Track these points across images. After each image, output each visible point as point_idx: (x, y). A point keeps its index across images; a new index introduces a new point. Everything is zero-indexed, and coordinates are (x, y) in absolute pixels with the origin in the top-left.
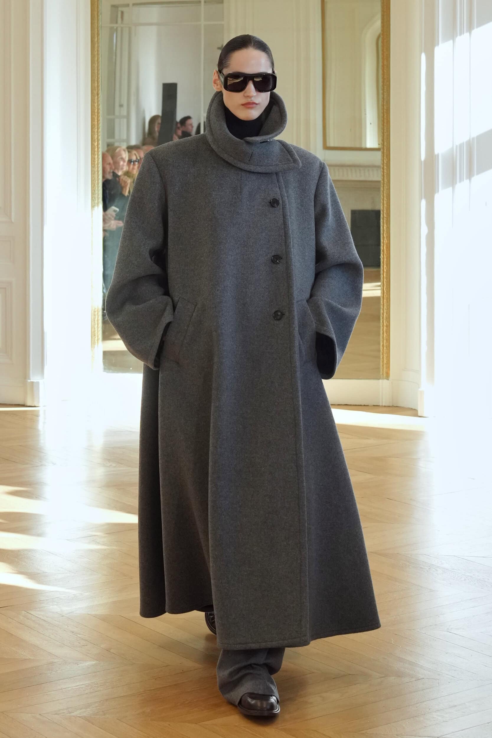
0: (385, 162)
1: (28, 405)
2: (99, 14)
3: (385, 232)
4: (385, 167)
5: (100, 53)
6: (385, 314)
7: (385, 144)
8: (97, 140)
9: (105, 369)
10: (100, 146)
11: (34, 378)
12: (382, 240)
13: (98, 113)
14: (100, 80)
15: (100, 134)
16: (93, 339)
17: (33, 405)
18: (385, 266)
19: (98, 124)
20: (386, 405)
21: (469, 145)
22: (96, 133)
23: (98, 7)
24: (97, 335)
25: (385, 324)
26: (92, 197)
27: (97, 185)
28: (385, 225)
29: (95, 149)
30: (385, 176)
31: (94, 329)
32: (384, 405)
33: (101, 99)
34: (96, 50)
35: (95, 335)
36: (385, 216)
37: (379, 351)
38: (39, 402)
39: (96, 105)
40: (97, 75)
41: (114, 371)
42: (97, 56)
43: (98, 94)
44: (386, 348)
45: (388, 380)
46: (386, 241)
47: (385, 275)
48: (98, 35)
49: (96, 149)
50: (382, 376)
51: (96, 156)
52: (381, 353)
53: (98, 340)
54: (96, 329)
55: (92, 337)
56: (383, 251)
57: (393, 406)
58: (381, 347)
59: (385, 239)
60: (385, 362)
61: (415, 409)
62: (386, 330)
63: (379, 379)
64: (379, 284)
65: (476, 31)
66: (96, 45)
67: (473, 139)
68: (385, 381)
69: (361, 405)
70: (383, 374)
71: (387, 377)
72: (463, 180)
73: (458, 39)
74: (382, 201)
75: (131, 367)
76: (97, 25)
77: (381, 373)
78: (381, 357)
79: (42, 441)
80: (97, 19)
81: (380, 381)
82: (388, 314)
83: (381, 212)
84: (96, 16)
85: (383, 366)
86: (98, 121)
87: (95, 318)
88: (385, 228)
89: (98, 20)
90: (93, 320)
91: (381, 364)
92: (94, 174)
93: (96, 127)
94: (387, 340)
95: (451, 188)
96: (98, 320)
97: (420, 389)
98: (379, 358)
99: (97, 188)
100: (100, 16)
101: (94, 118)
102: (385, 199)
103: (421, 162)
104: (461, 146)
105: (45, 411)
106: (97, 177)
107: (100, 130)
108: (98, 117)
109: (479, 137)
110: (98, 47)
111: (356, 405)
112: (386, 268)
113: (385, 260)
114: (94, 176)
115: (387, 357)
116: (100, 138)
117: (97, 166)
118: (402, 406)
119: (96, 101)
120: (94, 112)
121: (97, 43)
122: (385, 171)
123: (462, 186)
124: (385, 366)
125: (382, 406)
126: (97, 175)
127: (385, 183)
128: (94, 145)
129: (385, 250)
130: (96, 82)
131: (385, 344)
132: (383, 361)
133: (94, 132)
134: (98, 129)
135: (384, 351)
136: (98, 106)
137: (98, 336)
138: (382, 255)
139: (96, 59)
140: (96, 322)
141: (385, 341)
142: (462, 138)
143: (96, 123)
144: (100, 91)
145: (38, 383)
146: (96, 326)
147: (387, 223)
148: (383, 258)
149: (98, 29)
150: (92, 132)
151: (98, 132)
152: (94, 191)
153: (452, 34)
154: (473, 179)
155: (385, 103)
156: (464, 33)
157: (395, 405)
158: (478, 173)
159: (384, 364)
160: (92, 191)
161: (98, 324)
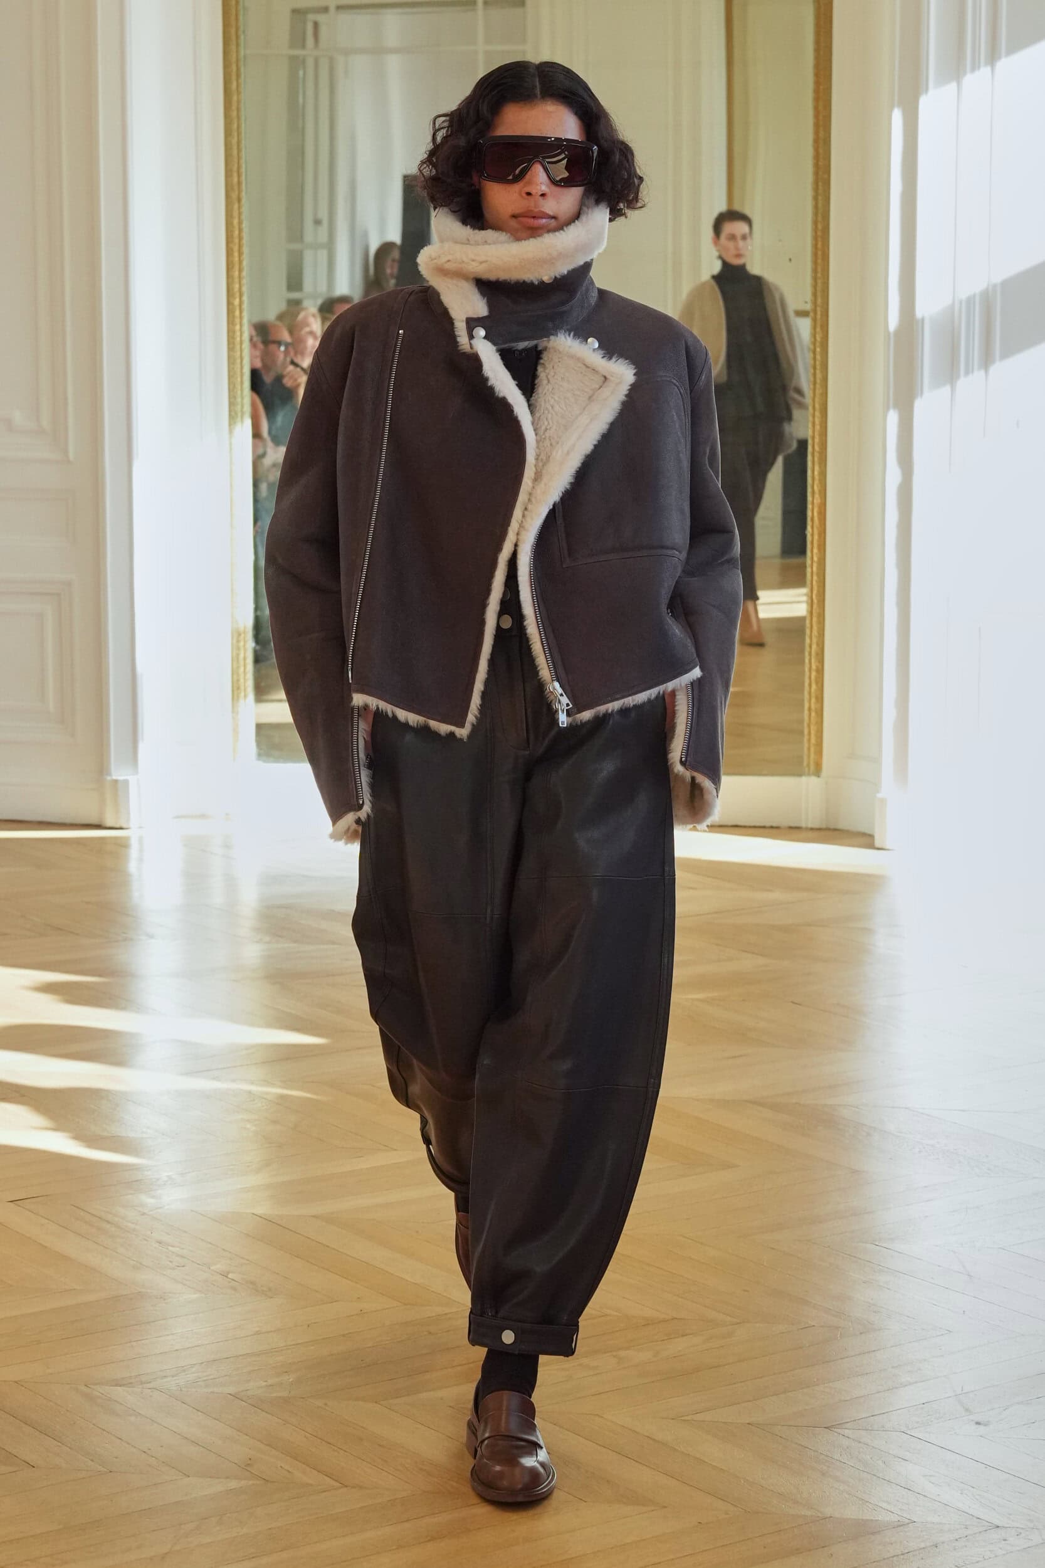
0: (818, 339)
1: (109, 824)
2: (240, 32)
3: (816, 482)
4: (818, 350)
5: (242, 113)
6: (814, 647)
7: (819, 301)
8: (237, 295)
9: (260, 756)
10: (245, 306)
11: (118, 773)
12: (809, 498)
13: (240, 238)
14: (243, 170)
15: (244, 281)
16: (235, 697)
17: (118, 826)
18: (815, 551)
19: (240, 262)
20: (814, 825)
21: (987, 299)
22: (237, 280)
23: (237, 19)
24: (242, 688)
25: (814, 667)
26: (230, 411)
27: (239, 388)
28: (817, 468)
30: (818, 367)
31: (238, 675)
32: (810, 826)
33: (245, 209)
34: (234, 107)
35: (238, 688)
36: (817, 448)
37: (801, 721)
38: (128, 820)
39: (236, 222)
40: (236, 161)
41: (278, 759)
42: (235, 121)
43: (239, 200)
44: (816, 712)
45: (819, 777)
46: (817, 500)
47: (815, 569)
48: (238, 76)
49: (237, 313)
50: (807, 769)
51: (238, 327)
52: (806, 725)
53: (245, 696)
54: (242, 677)
55: (233, 691)
56: (812, 520)
57: (828, 829)
58: (806, 712)
59: (817, 496)
60: (813, 741)
61: (869, 836)
63: (800, 775)
64: (804, 591)
65: (1004, 63)
66: (235, 98)
67: (995, 286)
68: (813, 780)
69: (764, 827)
70: (808, 765)
71: (818, 772)
72: (973, 372)
73: (969, 79)
74: (811, 419)
76: (234, 55)
77: (805, 764)
78: (806, 732)
79: (136, 894)
80: (234, 42)
81: (804, 779)
82: (821, 647)
83: (810, 442)
84: (234, 38)
85: (809, 749)
86: (240, 254)
87: (238, 655)
88: (816, 473)
89: (238, 45)
90: (235, 659)
91: (806, 745)
92: (233, 364)
93: (237, 267)
94: (817, 698)
95: (948, 388)
96: (245, 659)
97: (879, 795)
98: (802, 733)
99: (239, 392)
100: (242, 37)
101: (232, 250)
102: (817, 414)
103: (889, 333)
104: (970, 300)
105: (141, 839)
106: (239, 370)
107: (244, 274)
108: (240, 247)
109: (1005, 284)
110: (239, 102)
111: (755, 827)
112: (816, 554)
113: (816, 537)
114: (233, 368)
115: (817, 730)
116: (244, 289)
117: (238, 347)
118: (846, 828)
119: (236, 214)
120: (232, 236)
121: (236, 93)
122: (818, 357)
123: (970, 383)
124: (812, 749)
125: (807, 828)
126: (239, 366)
127: (818, 381)
128: (233, 304)
129: (816, 519)
130: (235, 175)
131: (813, 707)
132: (809, 740)
133: (233, 277)
134: (240, 271)
135: (812, 719)
136: (240, 223)
137: (245, 690)
138: (809, 528)
139: (235, 126)
140: (242, 663)
142: (973, 285)
143: (236, 259)
144: (243, 194)
145: (126, 782)
146: (242, 669)
147: (820, 464)
148: (812, 535)
149: (237, 66)
150: (229, 276)
151: (240, 277)
152: (235, 397)
153: (956, 69)
154: (994, 369)
155: (820, 219)
156: (979, 68)
157: (832, 827)
158: (1005, 355)
159: (812, 745)
160: (230, 398)
161: (245, 666)
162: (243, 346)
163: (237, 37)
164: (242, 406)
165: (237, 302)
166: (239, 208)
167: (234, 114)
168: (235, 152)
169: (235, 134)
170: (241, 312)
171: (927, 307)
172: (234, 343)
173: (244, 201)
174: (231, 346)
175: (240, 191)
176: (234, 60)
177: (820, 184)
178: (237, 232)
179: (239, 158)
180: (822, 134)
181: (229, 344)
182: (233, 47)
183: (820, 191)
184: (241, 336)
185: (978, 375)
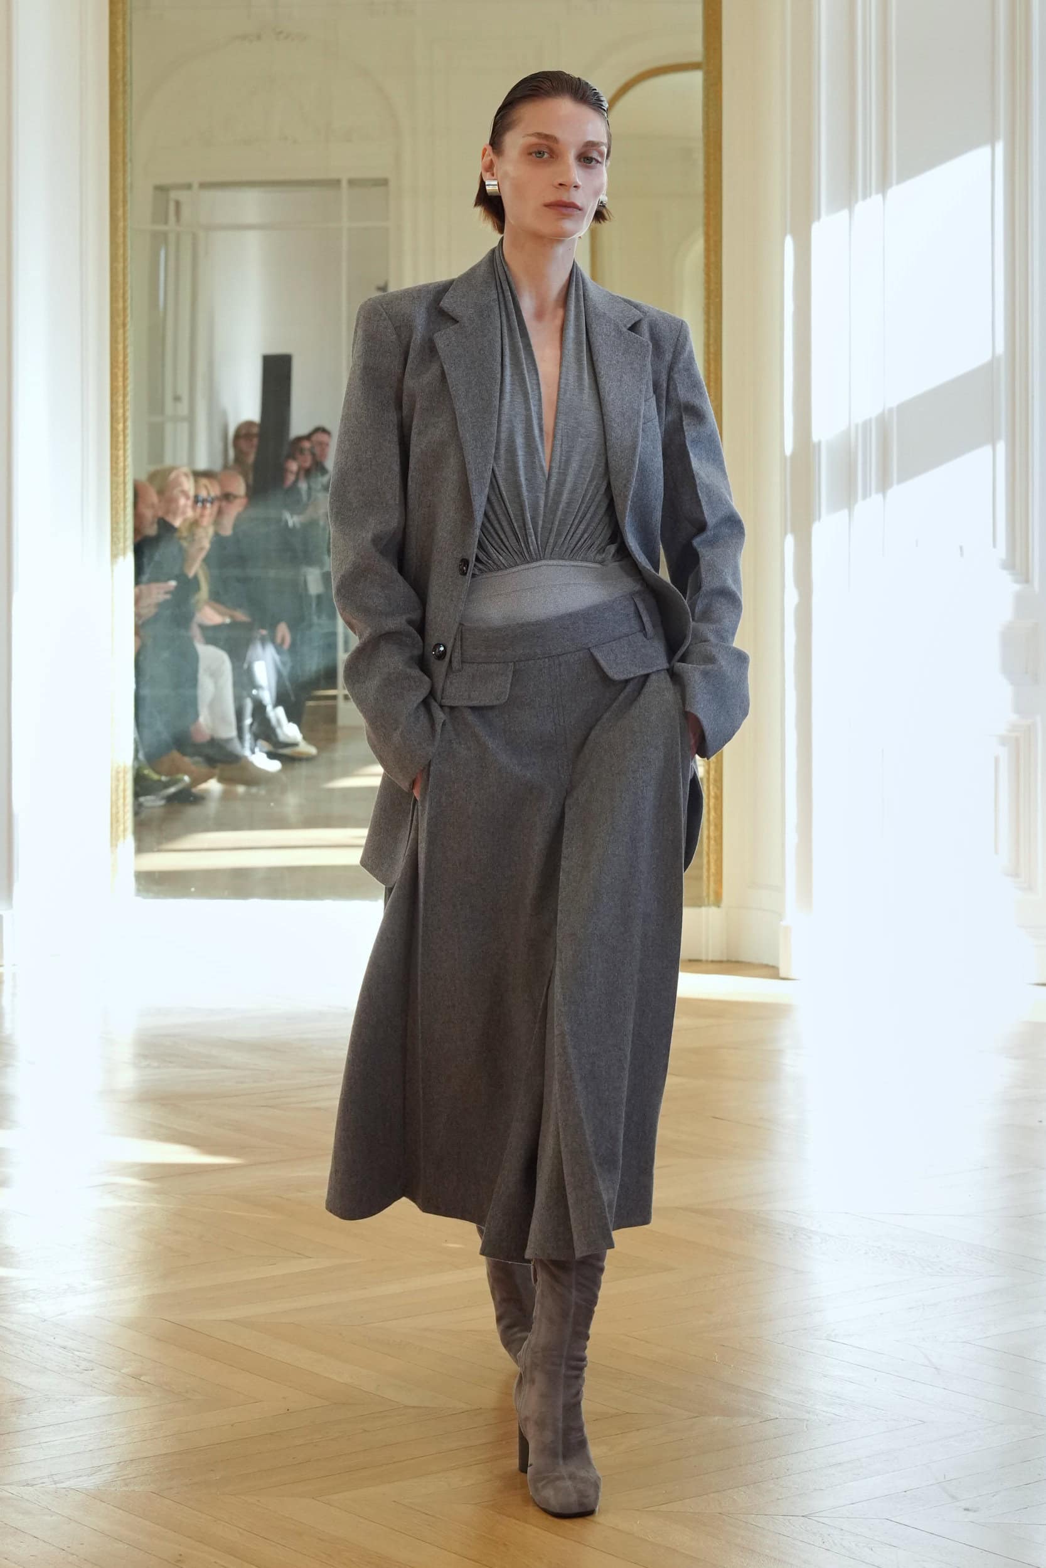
2: (127, 160)
5: (129, 239)
8: (121, 420)
9: (139, 892)
10: (129, 431)
13: (125, 364)
14: (129, 295)
15: (128, 407)
16: (114, 830)
19: (125, 387)
20: (715, 959)
21: (883, 423)
22: (121, 405)
23: (124, 147)
24: (121, 820)
25: (712, 794)
26: (112, 537)
27: (122, 513)
29: (118, 437)
31: (117, 808)
32: (710, 958)
33: (130, 334)
34: (120, 233)
35: (118, 821)
38: (2, 956)
39: (121, 346)
40: (122, 286)
41: (158, 895)
42: (121, 246)
43: (124, 325)
44: (715, 840)
45: (719, 907)
48: (125, 202)
49: (121, 438)
50: (706, 899)
51: (121, 453)
52: (704, 853)
53: (125, 830)
54: (121, 808)
55: (112, 825)
57: (728, 961)
58: (705, 840)
60: (713, 870)
61: (773, 967)
62: (715, 804)
63: (700, 906)
65: (895, 191)
66: (121, 224)
67: (891, 410)
68: (713, 910)
70: (708, 895)
71: (718, 902)
72: (870, 495)
73: (860, 206)
75: (192, 887)
77: (705, 895)
78: (705, 862)
81: (704, 909)
84: (121, 165)
85: (708, 880)
86: (125, 379)
87: (117, 787)
89: (125, 172)
90: (115, 790)
91: (705, 875)
92: (117, 488)
93: (121, 392)
94: (716, 826)
95: (846, 511)
96: (124, 790)
97: (783, 923)
99: (122, 518)
100: (129, 165)
101: (116, 375)
103: (785, 458)
104: (866, 425)
105: (14, 975)
107: (129, 398)
109: (902, 408)
110: (125, 228)
114: (116, 494)
115: (716, 861)
116: (128, 414)
117: (121, 473)
118: (747, 961)
119: (120, 338)
120: (117, 362)
121: (122, 219)
123: (869, 506)
124: (712, 879)
125: (707, 961)
126: (121, 491)
128: (116, 429)
130: (120, 300)
131: (712, 834)
132: (708, 870)
133: (117, 403)
134: (125, 396)
135: (711, 847)
136: (125, 348)
137: (124, 823)
139: (121, 252)
140: (121, 794)
141: (712, 828)
142: (868, 409)
143: (121, 384)
144: (129, 319)
145: (1, 917)
146: (121, 801)
150: (113, 401)
151: (124, 401)
152: (117, 523)
153: (847, 197)
154: (890, 492)
155: (712, 341)
156: (870, 195)
157: (733, 959)
158: (901, 480)
159: (711, 874)
160: (112, 523)
161: (124, 798)
162: (127, 471)
163: (124, 164)
164: (125, 533)
165: (121, 426)
166: (124, 333)
167: (120, 240)
168: (121, 278)
169: (121, 260)
170: (125, 437)
171: (824, 431)
172: (117, 469)
173: (128, 327)
174: (114, 471)
175: (125, 317)
176: (121, 185)
177: (712, 307)
178: (121, 358)
179: (125, 283)
180: (713, 259)
181: (112, 468)
182: (120, 175)
183: (712, 314)
184: (125, 461)
185: (876, 498)
